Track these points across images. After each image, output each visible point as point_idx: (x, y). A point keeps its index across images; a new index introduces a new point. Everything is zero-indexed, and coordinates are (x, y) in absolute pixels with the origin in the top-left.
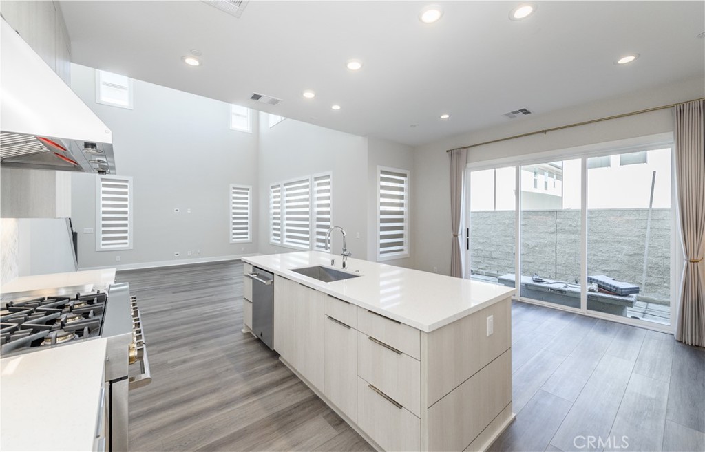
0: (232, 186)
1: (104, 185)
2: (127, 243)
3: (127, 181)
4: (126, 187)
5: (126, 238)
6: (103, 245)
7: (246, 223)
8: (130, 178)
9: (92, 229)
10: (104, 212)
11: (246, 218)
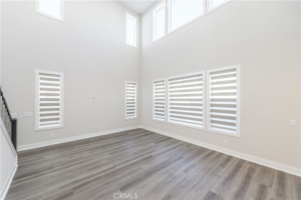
0: (126, 82)
1: (41, 79)
2: (59, 123)
3: (59, 76)
4: (58, 80)
5: (58, 119)
6: (41, 125)
7: (134, 106)
8: (62, 74)
9: (32, 113)
10: (41, 100)
11: (134, 103)
